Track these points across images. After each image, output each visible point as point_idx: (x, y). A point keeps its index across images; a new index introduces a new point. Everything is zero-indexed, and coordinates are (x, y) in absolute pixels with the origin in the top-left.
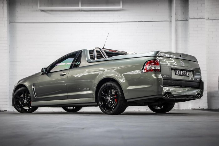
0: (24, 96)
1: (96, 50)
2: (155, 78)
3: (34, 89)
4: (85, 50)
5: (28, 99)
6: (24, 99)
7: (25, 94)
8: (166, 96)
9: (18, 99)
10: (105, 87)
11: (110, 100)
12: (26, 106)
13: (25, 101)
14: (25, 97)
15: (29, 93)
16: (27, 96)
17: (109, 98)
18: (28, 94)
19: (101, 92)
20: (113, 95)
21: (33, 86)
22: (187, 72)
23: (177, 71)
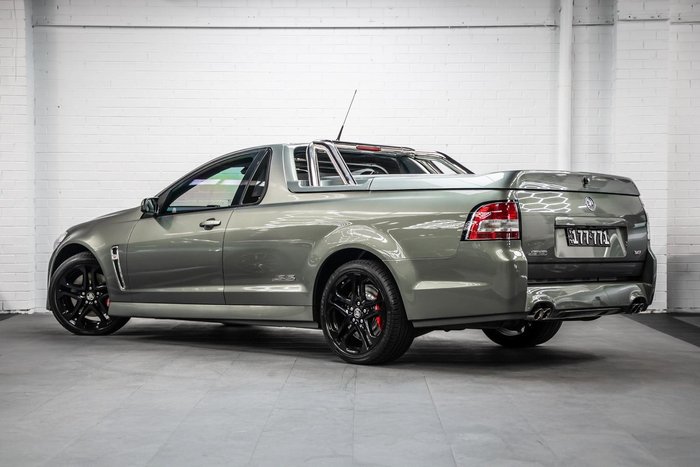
0: (86, 279)
1: (317, 150)
2: (504, 259)
3: (116, 261)
4: (280, 148)
5: (100, 290)
6: (87, 291)
7: (90, 275)
9: (68, 290)
10: (346, 277)
11: (359, 319)
12: (92, 313)
13: (90, 296)
14: (88, 285)
15: (100, 271)
16: (97, 282)
17: (357, 314)
18: (99, 276)
19: (332, 291)
20: (369, 305)
21: (115, 253)
22: (605, 233)
23: (574, 232)
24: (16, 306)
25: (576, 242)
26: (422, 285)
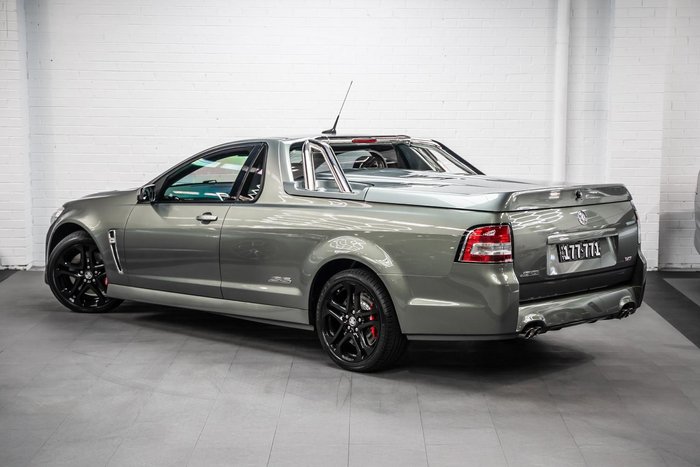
0: (84, 258)
3: (113, 244)
4: (276, 143)
5: (98, 269)
6: (85, 270)
7: (87, 254)
8: (529, 333)
9: (66, 269)
11: (355, 328)
12: (90, 290)
13: (89, 275)
14: (86, 264)
15: (97, 250)
16: (94, 261)
17: (352, 321)
18: (96, 254)
19: (327, 297)
21: (112, 236)
22: (596, 244)
23: (566, 248)
24: (14, 262)
25: (567, 258)
26: (416, 302)
